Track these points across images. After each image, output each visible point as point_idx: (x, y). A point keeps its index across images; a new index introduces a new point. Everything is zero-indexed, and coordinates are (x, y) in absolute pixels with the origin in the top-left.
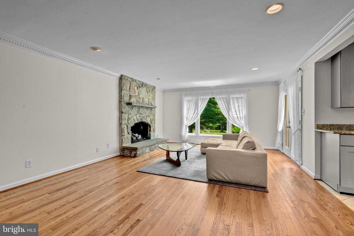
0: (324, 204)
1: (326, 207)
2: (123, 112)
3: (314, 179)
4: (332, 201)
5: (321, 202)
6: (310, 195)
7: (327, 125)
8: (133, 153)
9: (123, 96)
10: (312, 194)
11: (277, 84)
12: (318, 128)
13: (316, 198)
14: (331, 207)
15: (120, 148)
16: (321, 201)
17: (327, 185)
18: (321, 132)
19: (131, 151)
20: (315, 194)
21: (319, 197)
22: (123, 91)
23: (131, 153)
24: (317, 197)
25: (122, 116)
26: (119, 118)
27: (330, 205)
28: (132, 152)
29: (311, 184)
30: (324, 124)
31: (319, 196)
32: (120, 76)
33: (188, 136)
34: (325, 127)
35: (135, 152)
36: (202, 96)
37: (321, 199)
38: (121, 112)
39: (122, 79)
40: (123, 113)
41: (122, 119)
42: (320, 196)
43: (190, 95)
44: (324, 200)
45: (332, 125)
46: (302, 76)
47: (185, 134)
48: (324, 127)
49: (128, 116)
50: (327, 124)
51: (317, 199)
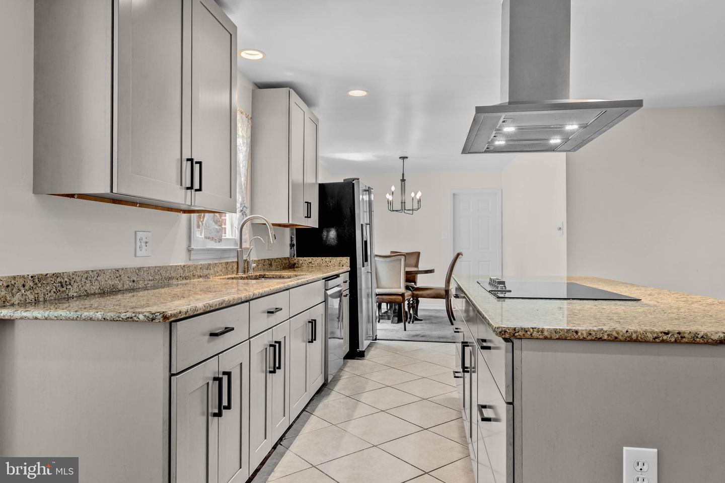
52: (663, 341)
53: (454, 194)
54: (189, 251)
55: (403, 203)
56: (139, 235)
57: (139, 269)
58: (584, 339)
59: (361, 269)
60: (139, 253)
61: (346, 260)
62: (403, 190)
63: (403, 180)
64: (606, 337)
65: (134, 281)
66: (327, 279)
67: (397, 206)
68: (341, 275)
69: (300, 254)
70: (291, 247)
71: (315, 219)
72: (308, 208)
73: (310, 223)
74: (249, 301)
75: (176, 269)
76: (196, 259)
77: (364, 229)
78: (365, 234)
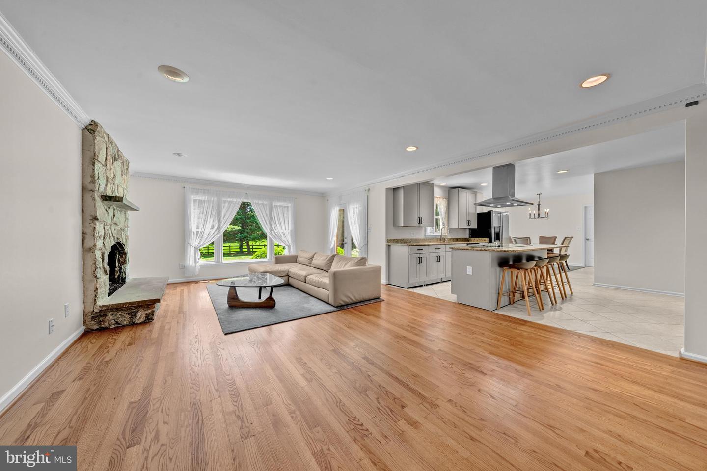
2: (98, 219)
8: (141, 316)
9: (97, 177)
11: (323, 197)
12: (388, 242)
15: (84, 312)
18: (389, 245)
19: (133, 312)
22: (96, 163)
23: (134, 314)
25: (94, 228)
26: (84, 233)
28: (138, 311)
32: (88, 123)
33: (199, 267)
34: (392, 241)
35: (149, 311)
36: (229, 197)
38: (89, 218)
39: (97, 132)
40: (96, 221)
41: (94, 236)
43: (204, 193)
45: (394, 240)
46: (368, 196)
47: (196, 262)
49: (104, 228)
52: (472, 250)
54: (425, 235)
55: (539, 215)
59: (493, 242)
61: (487, 239)
62: (539, 209)
63: (539, 204)
64: (463, 249)
65: (415, 241)
66: (468, 244)
67: (536, 216)
69: (472, 237)
70: (470, 234)
71: (474, 226)
72: (469, 222)
73: (471, 227)
74: (429, 245)
75: (421, 239)
76: (427, 238)
77: (496, 228)
78: (497, 230)
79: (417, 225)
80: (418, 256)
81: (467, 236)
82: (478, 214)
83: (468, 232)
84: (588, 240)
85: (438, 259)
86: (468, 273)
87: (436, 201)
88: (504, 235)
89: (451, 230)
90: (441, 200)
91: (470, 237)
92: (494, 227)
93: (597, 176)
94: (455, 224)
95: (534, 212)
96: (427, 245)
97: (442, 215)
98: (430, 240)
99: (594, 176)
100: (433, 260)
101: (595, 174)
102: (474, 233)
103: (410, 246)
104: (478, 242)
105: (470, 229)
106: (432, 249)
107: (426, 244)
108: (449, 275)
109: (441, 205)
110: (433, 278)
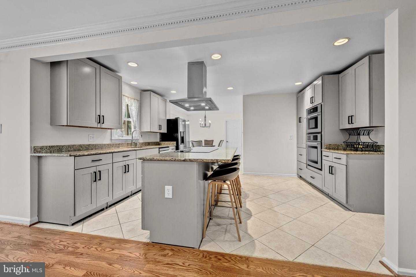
0: (73, 249)
1: (79, 251)
3: (30, 226)
4: (75, 239)
5: (69, 249)
6: (47, 250)
7: (46, 147)
10: (48, 247)
12: (36, 152)
13: (58, 249)
14: (83, 247)
16: (67, 248)
17: (51, 224)
18: (39, 157)
20: (52, 244)
21: (61, 245)
24: (59, 247)
27: (78, 245)
29: (33, 235)
30: (43, 146)
31: (59, 244)
34: (45, 149)
37: (65, 246)
42: (60, 242)
44: (68, 243)
48: (43, 149)
50: (47, 145)
51: (61, 250)
52: (172, 161)
53: (226, 121)
54: (111, 140)
55: (205, 124)
56: (90, 135)
57: (89, 145)
58: (155, 160)
59: (180, 145)
60: (90, 140)
61: (175, 143)
62: (205, 120)
63: (205, 117)
64: (160, 160)
65: (87, 148)
66: (159, 148)
67: (204, 126)
68: (170, 147)
69: (162, 141)
70: (160, 138)
71: (164, 130)
72: (160, 127)
73: (162, 131)
74: (112, 153)
75: (105, 145)
76: (114, 142)
77: (181, 133)
78: (182, 135)
79: (95, 125)
80: (94, 169)
81: (158, 140)
82: (167, 119)
83: (158, 136)
84: (227, 142)
85: (126, 169)
86: (166, 196)
87: (126, 101)
88: (186, 139)
89: (143, 134)
90: (133, 101)
91: (160, 141)
92: (180, 132)
93: (245, 97)
94: (146, 128)
95: (202, 123)
96: (110, 153)
97: (133, 118)
98: (118, 145)
99: (243, 97)
100: (118, 171)
101: (243, 96)
102: (165, 137)
103: (75, 156)
104: (169, 146)
105: (160, 133)
106: (118, 158)
107: (108, 151)
108: (139, 186)
109: (131, 105)
110: (119, 194)
